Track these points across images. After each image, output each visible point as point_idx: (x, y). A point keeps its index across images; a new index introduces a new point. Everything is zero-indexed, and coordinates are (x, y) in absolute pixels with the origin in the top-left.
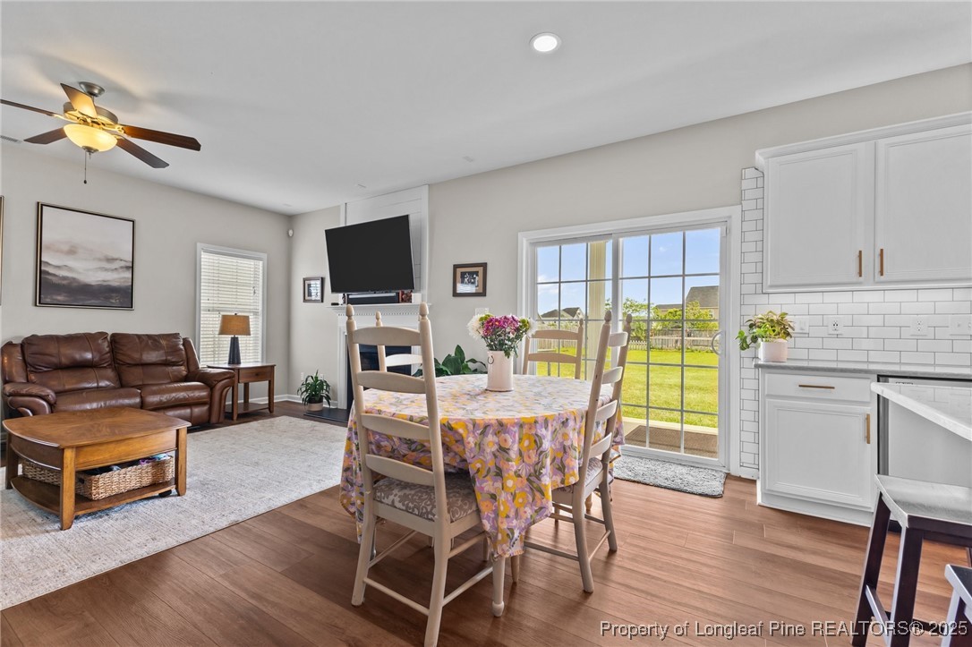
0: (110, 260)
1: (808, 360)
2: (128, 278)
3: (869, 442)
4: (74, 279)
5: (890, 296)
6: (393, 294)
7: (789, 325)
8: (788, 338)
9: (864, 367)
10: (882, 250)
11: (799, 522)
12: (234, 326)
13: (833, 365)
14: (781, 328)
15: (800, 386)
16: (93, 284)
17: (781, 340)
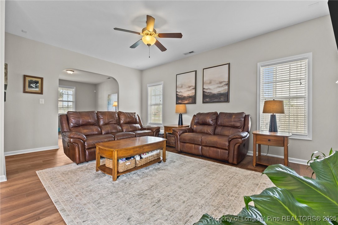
0: (221, 83)
2: (227, 89)
4: (211, 92)
16: (216, 93)
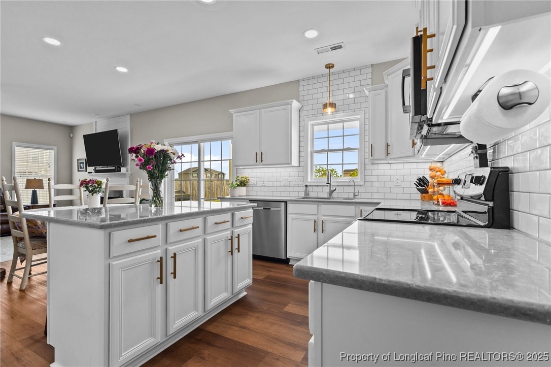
6: (114, 168)
10: (262, 153)
12: (34, 184)
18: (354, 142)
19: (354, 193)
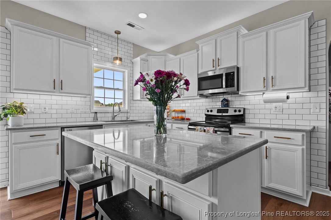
1: (34, 124)
3: (58, 154)
5: (64, 98)
7: (25, 108)
8: (24, 114)
9: (55, 125)
10: (62, 80)
11: (30, 199)
13: (44, 125)
14: (20, 109)
15: (31, 136)
17: (21, 116)
18: (119, 85)
19: (127, 117)
